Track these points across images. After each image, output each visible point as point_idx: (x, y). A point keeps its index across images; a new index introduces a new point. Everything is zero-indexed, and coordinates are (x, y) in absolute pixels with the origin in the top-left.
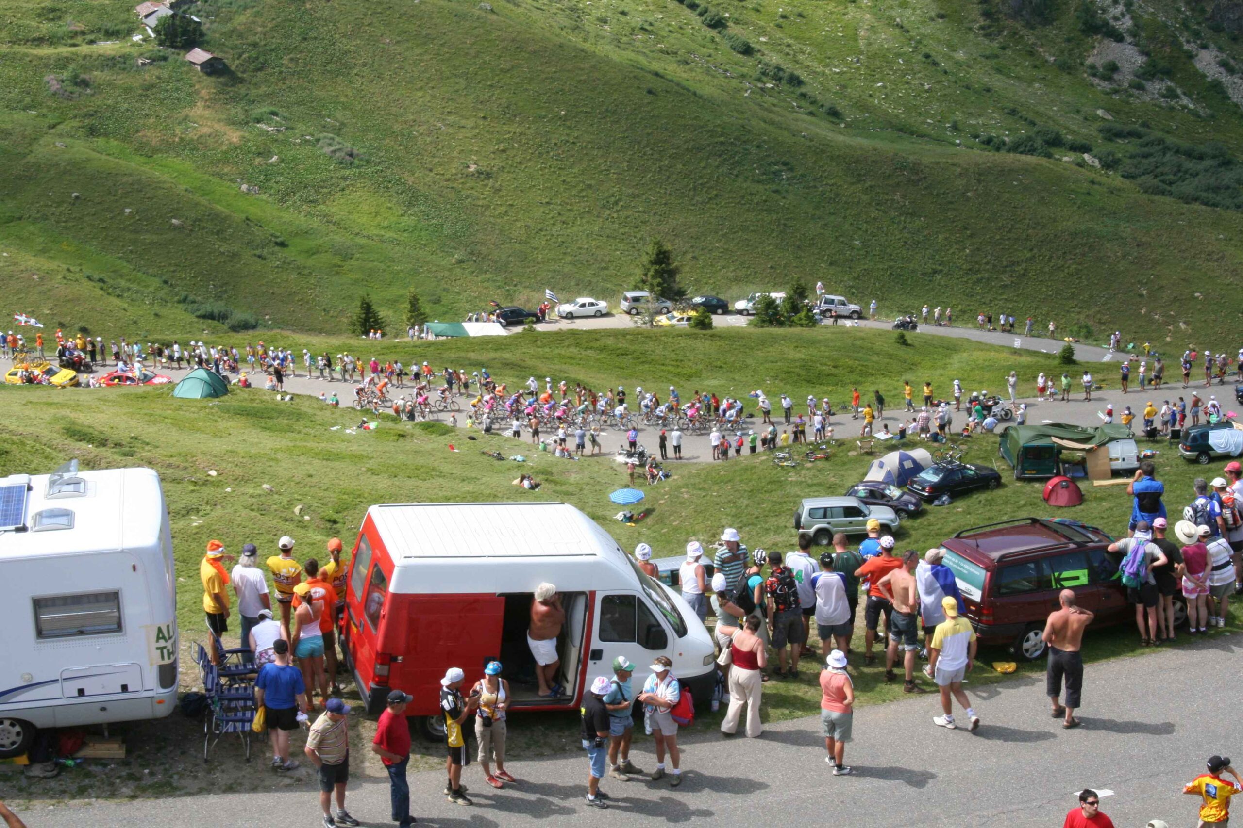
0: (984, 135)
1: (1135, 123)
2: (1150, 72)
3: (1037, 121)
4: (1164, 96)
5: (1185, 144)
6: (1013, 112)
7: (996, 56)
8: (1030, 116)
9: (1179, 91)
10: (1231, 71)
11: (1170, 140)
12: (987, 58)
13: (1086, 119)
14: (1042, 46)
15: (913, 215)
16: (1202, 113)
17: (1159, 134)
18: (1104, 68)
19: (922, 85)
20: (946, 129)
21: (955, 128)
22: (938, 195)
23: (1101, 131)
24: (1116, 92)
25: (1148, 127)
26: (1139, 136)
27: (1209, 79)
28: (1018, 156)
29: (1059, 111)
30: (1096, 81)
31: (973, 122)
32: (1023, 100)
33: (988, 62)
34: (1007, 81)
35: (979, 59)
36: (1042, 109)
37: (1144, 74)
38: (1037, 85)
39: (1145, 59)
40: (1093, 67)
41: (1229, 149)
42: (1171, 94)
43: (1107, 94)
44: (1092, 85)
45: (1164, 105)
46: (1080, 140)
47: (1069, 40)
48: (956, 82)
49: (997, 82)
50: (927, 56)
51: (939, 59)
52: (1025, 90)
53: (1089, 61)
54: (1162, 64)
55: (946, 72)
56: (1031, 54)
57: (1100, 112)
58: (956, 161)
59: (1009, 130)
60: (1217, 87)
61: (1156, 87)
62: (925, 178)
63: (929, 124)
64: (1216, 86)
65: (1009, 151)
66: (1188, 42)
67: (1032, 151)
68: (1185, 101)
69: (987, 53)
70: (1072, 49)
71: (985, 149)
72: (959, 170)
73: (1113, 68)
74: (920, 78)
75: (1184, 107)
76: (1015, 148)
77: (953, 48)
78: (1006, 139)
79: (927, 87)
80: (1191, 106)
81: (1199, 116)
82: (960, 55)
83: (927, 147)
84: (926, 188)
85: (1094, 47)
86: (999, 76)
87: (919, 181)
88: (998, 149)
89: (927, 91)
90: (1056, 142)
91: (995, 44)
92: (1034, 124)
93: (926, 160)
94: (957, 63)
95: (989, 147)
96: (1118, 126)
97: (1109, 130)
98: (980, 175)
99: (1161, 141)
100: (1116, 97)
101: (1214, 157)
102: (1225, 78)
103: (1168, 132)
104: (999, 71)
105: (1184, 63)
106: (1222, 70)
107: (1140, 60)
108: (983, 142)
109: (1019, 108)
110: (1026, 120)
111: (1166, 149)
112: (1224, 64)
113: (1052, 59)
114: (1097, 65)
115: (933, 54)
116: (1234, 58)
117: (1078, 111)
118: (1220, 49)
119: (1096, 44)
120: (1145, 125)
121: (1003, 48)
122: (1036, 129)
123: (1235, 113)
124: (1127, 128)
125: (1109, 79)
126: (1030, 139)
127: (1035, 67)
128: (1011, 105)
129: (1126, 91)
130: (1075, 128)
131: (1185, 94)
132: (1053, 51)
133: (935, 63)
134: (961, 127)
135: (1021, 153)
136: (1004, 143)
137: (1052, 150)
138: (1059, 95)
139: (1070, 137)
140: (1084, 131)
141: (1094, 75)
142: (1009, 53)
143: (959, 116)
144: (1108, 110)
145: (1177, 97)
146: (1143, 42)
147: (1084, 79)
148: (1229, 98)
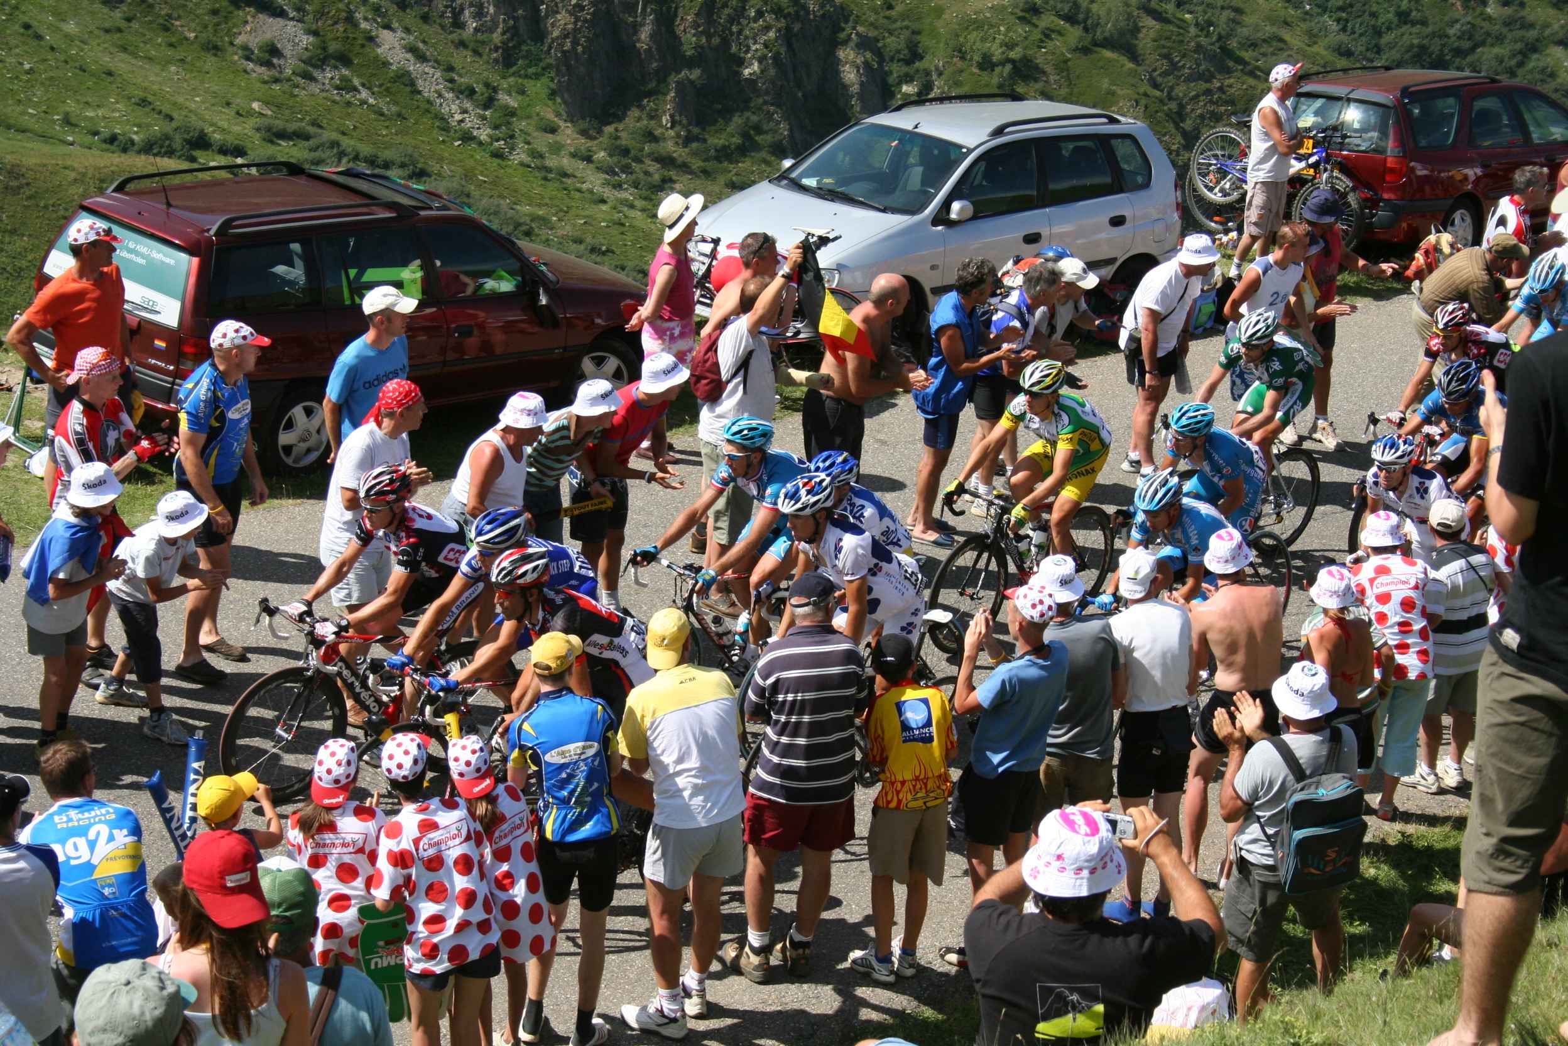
0: (105, 132)
1: (302, 120)
2: (320, 59)
3: (175, 115)
4: (338, 88)
5: (366, 149)
6: (143, 103)
7: (119, 30)
8: (166, 108)
9: (356, 82)
10: (421, 58)
11: (346, 143)
12: (107, 31)
13: (238, 113)
14: (179, 18)
15: (13, 232)
16: (385, 110)
17: (335, 136)
18: (260, 48)
19: (21, 64)
20: (54, 122)
21: (67, 121)
22: (46, 207)
23: (258, 130)
24: (276, 81)
25: (320, 127)
26: (307, 137)
27: (394, 68)
28: (151, 159)
29: (203, 102)
30: (251, 66)
31: (90, 114)
32: (155, 87)
33: (108, 37)
34: (134, 61)
35: (97, 32)
36: (181, 100)
37: (311, 58)
38: (173, 68)
39: (311, 39)
40: (245, 47)
41: (421, 156)
42: (346, 86)
43: (265, 82)
44: (245, 71)
45: (337, 98)
46: (231, 140)
47: (215, 12)
48: (66, 62)
49: (121, 63)
50: (27, 26)
51: (42, 30)
52: (157, 75)
53: (239, 41)
54: (333, 47)
55: (52, 49)
56: (166, 29)
57: (256, 106)
58: (69, 163)
59: (139, 126)
60: (405, 79)
61: (327, 75)
62: (28, 184)
63: (32, 115)
64: (403, 75)
65: (139, 152)
66: (366, 19)
67: (170, 153)
68: (364, 94)
69: (107, 25)
70: (218, 24)
71: (107, 150)
72: (73, 175)
73: (273, 51)
74: (17, 55)
75: (364, 102)
76: (148, 148)
77: (62, 17)
78: (135, 137)
79: (27, 66)
80: (371, 101)
81: (382, 114)
82: (71, 27)
83: (30, 145)
84: (29, 198)
85: (246, 22)
86: (123, 55)
87: (19, 188)
88: (125, 150)
89: (28, 72)
90: (201, 142)
91: (118, 14)
92: (172, 119)
93: (31, 161)
94: (67, 36)
95: (113, 148)
96: (279, 124)
97: (269, 129)
98: (102, 181)
99: (334, 144)
100: (276, 87)
101: (403, 166)
102: (414, 67)
103: (344, 134)
104: (124, 49)
105: (363, 46)
106: (409, 56)
107: (306, 40)
108: (105, 141)
109: (150, 98)
110: (160, 112)
111: (342, 154)
112: (412, 50)
113: (192, 35)
114: (251, 45)
115: (34, 23)
116: (424, 42)
117: (228, 104)
118: (407, 30)
119: (249, 18)
120: (315, 123)
121: (129, 20)
122: (174, 124)
123: (428, 111)
124: (292, 127)
125: (269, 64)
126: (167, 137)
127: (171, 45)
128: (141, 94)
129: (289, 80)
130: (225, 125)
131: (363, 85)
132: (193, 25)
133: (39, 37)
134: (73, 121)
135: (155, 155)
136: (133, 142)
137: (197, 153)
138: (202, 82)
139: (217, 136)
140: (237, 129)
141: (248, 59)
142: (135, 25)
143: (71, 106)
144: (266, 103)
145: (355, 89)
146: (309, 18)
147: (234, 63)
148: (419, 92)
